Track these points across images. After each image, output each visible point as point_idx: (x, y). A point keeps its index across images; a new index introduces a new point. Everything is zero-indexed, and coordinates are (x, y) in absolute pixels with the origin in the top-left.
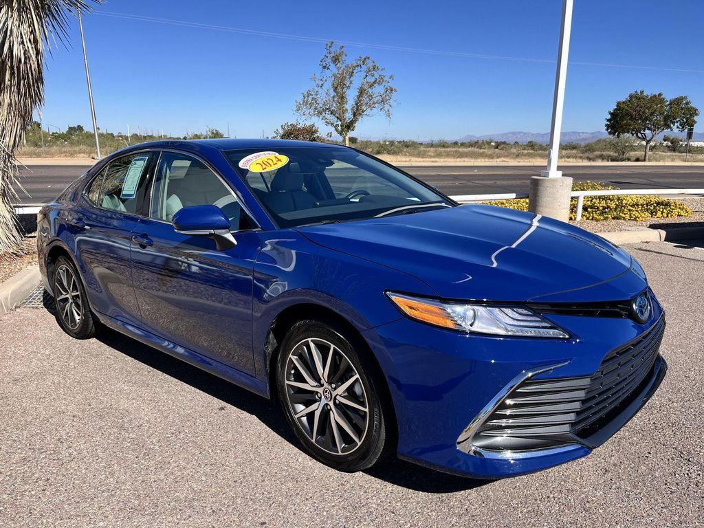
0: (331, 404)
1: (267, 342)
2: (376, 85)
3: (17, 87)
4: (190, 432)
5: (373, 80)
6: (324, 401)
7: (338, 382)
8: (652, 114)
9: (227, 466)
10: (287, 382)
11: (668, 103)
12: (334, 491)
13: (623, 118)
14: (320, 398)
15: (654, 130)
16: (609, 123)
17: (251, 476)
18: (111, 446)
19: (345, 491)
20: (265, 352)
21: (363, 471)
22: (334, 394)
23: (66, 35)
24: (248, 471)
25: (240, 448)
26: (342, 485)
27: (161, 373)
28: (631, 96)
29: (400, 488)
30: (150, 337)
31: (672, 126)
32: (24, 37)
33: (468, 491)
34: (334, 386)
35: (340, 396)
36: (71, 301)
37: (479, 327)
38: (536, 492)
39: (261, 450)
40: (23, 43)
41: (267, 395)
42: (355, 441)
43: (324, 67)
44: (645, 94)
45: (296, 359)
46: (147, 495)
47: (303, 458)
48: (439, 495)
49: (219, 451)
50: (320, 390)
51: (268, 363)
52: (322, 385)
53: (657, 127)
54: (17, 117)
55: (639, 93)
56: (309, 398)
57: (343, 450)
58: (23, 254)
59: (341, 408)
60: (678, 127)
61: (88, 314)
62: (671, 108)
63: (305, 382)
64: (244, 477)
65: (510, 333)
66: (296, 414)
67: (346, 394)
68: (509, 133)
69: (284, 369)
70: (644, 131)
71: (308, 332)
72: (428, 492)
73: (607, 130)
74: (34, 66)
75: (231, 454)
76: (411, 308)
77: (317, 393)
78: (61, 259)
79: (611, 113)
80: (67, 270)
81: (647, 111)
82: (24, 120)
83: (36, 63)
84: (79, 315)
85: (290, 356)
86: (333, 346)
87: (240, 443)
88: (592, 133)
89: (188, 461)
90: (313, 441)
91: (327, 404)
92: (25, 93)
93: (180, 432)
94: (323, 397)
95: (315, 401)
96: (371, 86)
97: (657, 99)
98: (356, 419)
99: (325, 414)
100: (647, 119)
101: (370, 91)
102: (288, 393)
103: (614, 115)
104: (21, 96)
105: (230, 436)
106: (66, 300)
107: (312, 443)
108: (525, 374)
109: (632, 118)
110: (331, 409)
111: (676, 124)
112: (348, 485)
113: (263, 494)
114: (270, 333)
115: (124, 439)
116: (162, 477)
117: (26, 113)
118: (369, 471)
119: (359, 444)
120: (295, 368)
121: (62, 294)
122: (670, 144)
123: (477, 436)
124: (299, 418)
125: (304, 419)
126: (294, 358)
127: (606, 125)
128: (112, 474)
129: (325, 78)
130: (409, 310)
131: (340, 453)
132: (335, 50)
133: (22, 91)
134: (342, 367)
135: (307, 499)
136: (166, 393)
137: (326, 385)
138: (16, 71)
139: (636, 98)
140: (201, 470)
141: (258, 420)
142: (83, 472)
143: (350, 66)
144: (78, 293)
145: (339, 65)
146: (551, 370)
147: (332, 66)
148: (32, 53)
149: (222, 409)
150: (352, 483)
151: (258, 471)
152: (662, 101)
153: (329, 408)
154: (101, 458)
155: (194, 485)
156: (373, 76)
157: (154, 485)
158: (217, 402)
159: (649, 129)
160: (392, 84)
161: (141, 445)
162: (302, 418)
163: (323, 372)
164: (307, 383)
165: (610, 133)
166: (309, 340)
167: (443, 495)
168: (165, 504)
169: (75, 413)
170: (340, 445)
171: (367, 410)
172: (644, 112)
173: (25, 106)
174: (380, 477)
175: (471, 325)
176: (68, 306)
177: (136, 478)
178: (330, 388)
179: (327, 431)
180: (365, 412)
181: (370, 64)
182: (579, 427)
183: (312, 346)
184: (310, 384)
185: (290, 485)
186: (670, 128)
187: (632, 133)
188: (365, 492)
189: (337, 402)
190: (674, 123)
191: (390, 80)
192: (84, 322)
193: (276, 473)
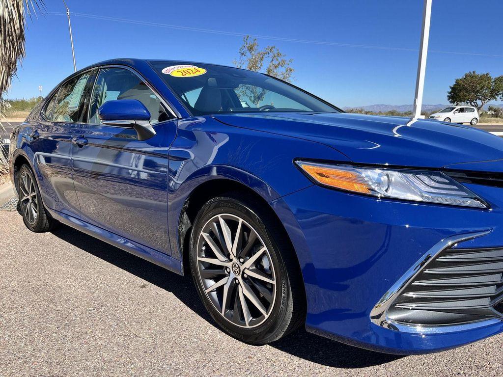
0: (240, 278)
1: (181, 222)
2: (279, 66)
3: (4, 42)
4: (111, 306)
5: (277, 62)
6: (232, 276)
7: (246, 256)
8: (482, 88)
9: (140, 337)
10: (198, 258)
11: (493, 80)
12: (242, 363)
13: (460, 91)
14: (229, 273)
15: (484, 100)
16: (450, 95)
17: (161, 347)
18: (38, 316)
19: (252, 364)
20: (179, 230)
21: (270, 344)
22: (242, 268)
23: (43, 4)
24: (158, 342)
25: (155, 321)
26: (249, 357)
27: (96, 258)
28: (466, 76)
29: (307, 362)
30: (87, 226)
31: (496, 97)
32: (8, 3)
33: (376, 367)
34: (242, 260)
35: (248, 269)
36: (30, 201)
37: (393, 193)
38: (446, 368)
39: (174, 323)
40: (7, 7)
41: (181, 272)
42: (262, 314)
43: (242, 54)
44: (476, 74)
45: (207, 236)
46: (58, 363)
47: (213, 330)
48: (347, 370)
49: (134, 324)
50: (229, 265)
51: (182, 242)
52: (231, 260)
53: (485, 98)
54: (4, 67)
55: (472, 73)
56: (218, 273)
57: (251, 323)
58: (7, 173)
59: (249, 281)
60: (501, 98)
61: (43, 211)
62: (496, 84)
63: (215, 257)
64: (154, 348)
65: (426, 200)
66: (207, 288)
67: (254, 268)
68: (375, 105)
69: (196, 246)
70: (476, 101)
71: (218, 209)
72: (336, 367)
73: (449, 99)
74: (17, 26)
75: (145, 327)
76: (321, 175)
77: (227, 268)
78: (24, 167)
79: (451, 88)
80: (28, 175)
81: (478, 85)
82: (10, 68)
83: (18, 24)
84: (36, 212)
85: (202, 233)
86: (241, 220)
87: (155, 316)
88: (435, 106)
89: (104, 331)
90: (222, 314)
91: (236, 279)
92: (10, 47)
93: (102, 306)
94: (232, 272)
95: (225, 276)
96: (276, 67)
97: (485, 78)
98: (263, 293)
99: (234, 288)
100: (478, 91)
101: (275, 70)
102: (200, 269)
103: (453, 89)
104: (7, 50)
105: (147, 310)
106: (27, 200)
107: (220, 316)
108: (445, 243)
109: (467, 91)
110: (239, 283)
111: (499, 96)
112: (255, 358)
113: (171, 365)
114: (184, 213)
115: (51, 311)
116: (77, 346)
117: (11, 63)
118: (275, 345)
119: (267, 317)
120: (206, 245)
121: (24, 196)
122: (493, 112)
123: (392, 308)
124: (209, 293)
125: (214, 294)
126: (205, 235)
127: (448, 96)
128: (32, 342)
129: (243, 62)
130: (319, 177)
131: (248, 327)
132: (250, 42)
133: (8, 45)
134: (251, 240)
135: (214, 371)
136: (97, 273)
137: (235, 260)
138: (3, 29)
139: (470, 77)
140: (115, 340)
141: (174, 297)
142: (6, 339)
143: (260, 53)
144: (35, 194)
145: (253, 52)
146: (472, 238)
147: (248, 53)
148: (15, 16)
149: (144, 286)
150: (259, 355)
151: (168, 342)
152: (489, 79)
153: (237, 282)
154: (26, 327)
155: (105, 355)
156: (278, 60)
157: (67, 353)
158: (140, 281)
159: (479, 99)
160: (291, 66)
161: (65, 316)
162: (212, 293)
163: (232, 247)
164: (217, 258)
165: (451, 102)
166: (219, 216)
167: (351, 370)
168: (74, 372)
169: (15, 288)
170: (248, 318)
171: (274, 282)
172: (476, 87)
173: (10, 57)
174: (286, 351)
175: (386, 191)
176: (28, 205)
177: (53, 346)
178: (238, 262)
179: (236, 305)
180: (272, 285)
181: (275, 51)
182: (497, 301)
183: (222, 222)
184: (219, 260)
185: (198, 356)
186: (495, 98)
187: (467, 102)
188: (272, 365)
189: (245, 276)
190: (497, 95)
191: (290, 63)
192: (40, 218)
193: (186, 345)
